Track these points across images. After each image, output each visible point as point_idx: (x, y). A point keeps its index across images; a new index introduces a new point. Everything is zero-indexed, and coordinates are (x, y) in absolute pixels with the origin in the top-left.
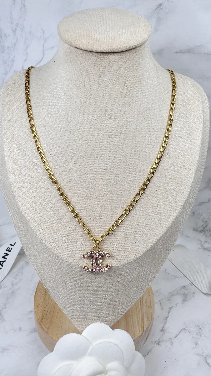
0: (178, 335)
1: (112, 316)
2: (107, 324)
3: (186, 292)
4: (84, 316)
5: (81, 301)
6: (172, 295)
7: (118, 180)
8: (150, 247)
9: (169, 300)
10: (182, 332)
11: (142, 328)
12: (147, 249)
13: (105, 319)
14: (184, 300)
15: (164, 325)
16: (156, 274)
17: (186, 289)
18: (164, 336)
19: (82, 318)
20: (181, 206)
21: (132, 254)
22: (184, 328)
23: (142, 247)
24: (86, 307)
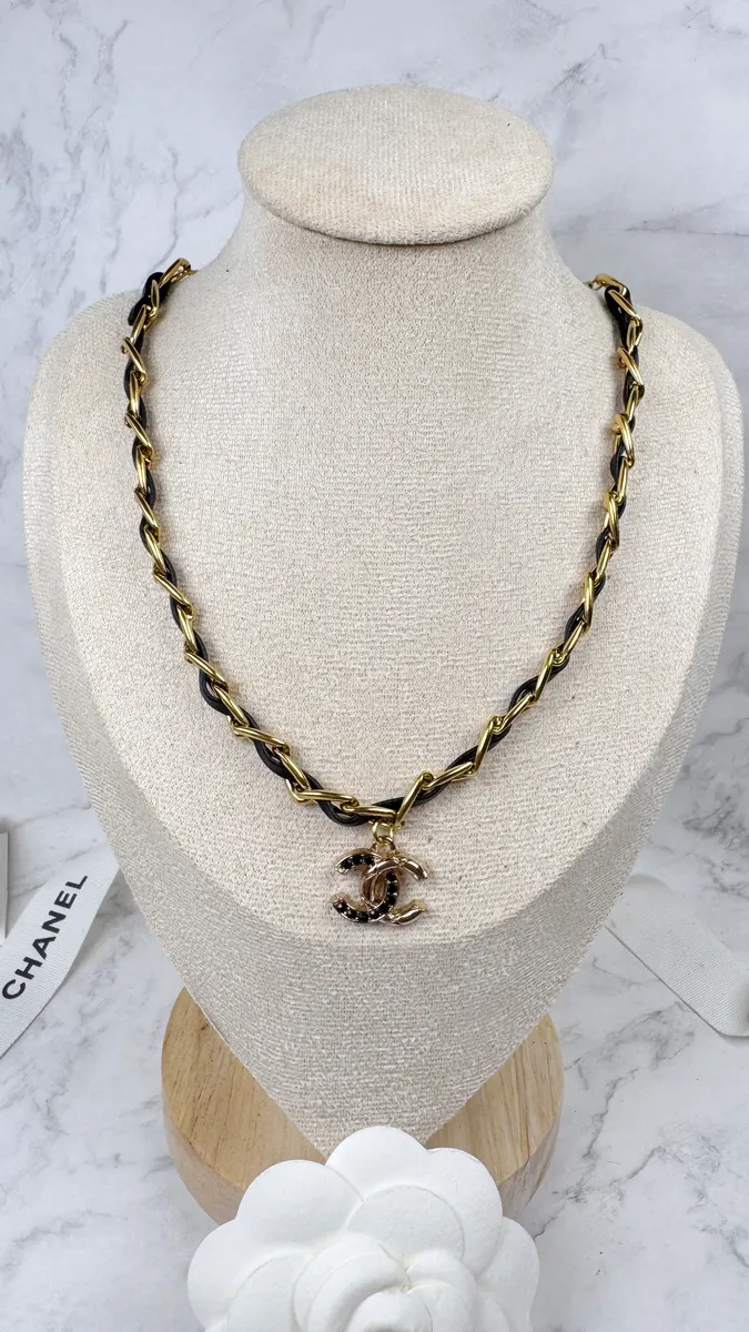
0: (641, 1169)
1: (428, 1108)
2: (412, 1133)
3: (665, 1030)
4: (339, 1107)
5: (329, 1060)
6: (617, 1040)
7: (445, 663)
8: (552, 881)
9: (609, 1058)
10: (655, 1158)
11: (525, 1148)
12: (545, 887)
13: (407, 1115)
14: (658, 1058)
15: (594, 1139)
16: (572, 969)
17: (663, 1020)
18: (593, 1173)
19: (330, 1115)
20: (653, 747)
21: (497, 903)
22: (659, 1148)
23: (528, 880)
24: (346, 1078)
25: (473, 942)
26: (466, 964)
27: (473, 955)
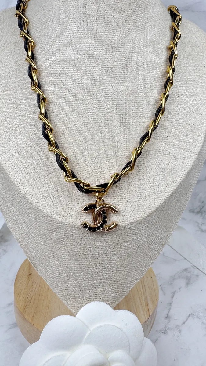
0: (186, 321)
1: (115, 294)
2: (109, 304)
3: (189, 275)
4: (81, 294)
5: (77, 275)
9: (171, 284)
10: (190, 317)
11: (148, 313)
13: (107, 297)
14: (188, 284)
15: (169, 312)
17: (188, 272)
18: (169, 324)
19: (78, 298)
22: (192, 314)
24: (84, 282)
25: (133, 225)
26: (130, 235)
27: (133, 231)
